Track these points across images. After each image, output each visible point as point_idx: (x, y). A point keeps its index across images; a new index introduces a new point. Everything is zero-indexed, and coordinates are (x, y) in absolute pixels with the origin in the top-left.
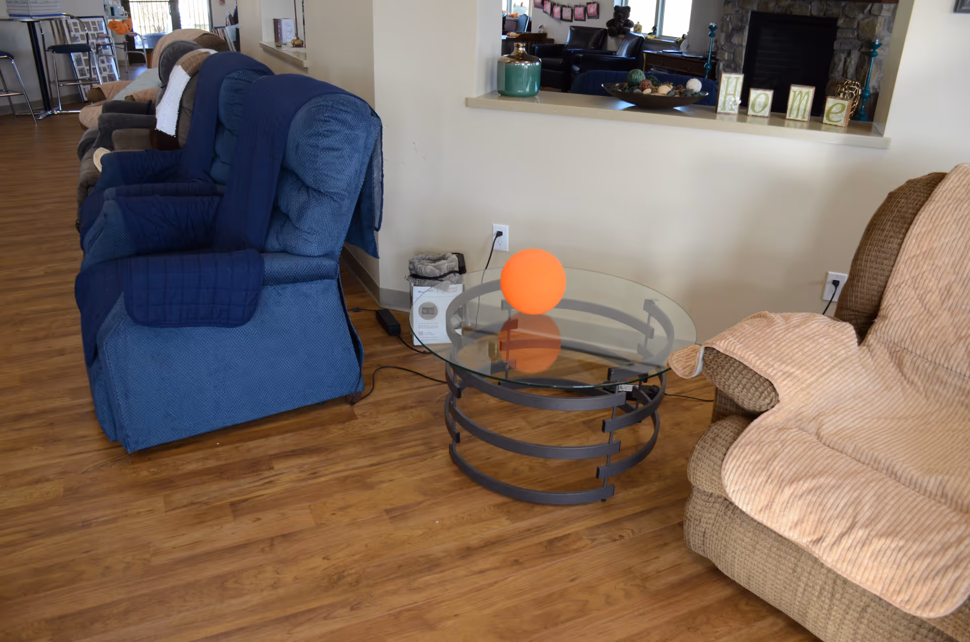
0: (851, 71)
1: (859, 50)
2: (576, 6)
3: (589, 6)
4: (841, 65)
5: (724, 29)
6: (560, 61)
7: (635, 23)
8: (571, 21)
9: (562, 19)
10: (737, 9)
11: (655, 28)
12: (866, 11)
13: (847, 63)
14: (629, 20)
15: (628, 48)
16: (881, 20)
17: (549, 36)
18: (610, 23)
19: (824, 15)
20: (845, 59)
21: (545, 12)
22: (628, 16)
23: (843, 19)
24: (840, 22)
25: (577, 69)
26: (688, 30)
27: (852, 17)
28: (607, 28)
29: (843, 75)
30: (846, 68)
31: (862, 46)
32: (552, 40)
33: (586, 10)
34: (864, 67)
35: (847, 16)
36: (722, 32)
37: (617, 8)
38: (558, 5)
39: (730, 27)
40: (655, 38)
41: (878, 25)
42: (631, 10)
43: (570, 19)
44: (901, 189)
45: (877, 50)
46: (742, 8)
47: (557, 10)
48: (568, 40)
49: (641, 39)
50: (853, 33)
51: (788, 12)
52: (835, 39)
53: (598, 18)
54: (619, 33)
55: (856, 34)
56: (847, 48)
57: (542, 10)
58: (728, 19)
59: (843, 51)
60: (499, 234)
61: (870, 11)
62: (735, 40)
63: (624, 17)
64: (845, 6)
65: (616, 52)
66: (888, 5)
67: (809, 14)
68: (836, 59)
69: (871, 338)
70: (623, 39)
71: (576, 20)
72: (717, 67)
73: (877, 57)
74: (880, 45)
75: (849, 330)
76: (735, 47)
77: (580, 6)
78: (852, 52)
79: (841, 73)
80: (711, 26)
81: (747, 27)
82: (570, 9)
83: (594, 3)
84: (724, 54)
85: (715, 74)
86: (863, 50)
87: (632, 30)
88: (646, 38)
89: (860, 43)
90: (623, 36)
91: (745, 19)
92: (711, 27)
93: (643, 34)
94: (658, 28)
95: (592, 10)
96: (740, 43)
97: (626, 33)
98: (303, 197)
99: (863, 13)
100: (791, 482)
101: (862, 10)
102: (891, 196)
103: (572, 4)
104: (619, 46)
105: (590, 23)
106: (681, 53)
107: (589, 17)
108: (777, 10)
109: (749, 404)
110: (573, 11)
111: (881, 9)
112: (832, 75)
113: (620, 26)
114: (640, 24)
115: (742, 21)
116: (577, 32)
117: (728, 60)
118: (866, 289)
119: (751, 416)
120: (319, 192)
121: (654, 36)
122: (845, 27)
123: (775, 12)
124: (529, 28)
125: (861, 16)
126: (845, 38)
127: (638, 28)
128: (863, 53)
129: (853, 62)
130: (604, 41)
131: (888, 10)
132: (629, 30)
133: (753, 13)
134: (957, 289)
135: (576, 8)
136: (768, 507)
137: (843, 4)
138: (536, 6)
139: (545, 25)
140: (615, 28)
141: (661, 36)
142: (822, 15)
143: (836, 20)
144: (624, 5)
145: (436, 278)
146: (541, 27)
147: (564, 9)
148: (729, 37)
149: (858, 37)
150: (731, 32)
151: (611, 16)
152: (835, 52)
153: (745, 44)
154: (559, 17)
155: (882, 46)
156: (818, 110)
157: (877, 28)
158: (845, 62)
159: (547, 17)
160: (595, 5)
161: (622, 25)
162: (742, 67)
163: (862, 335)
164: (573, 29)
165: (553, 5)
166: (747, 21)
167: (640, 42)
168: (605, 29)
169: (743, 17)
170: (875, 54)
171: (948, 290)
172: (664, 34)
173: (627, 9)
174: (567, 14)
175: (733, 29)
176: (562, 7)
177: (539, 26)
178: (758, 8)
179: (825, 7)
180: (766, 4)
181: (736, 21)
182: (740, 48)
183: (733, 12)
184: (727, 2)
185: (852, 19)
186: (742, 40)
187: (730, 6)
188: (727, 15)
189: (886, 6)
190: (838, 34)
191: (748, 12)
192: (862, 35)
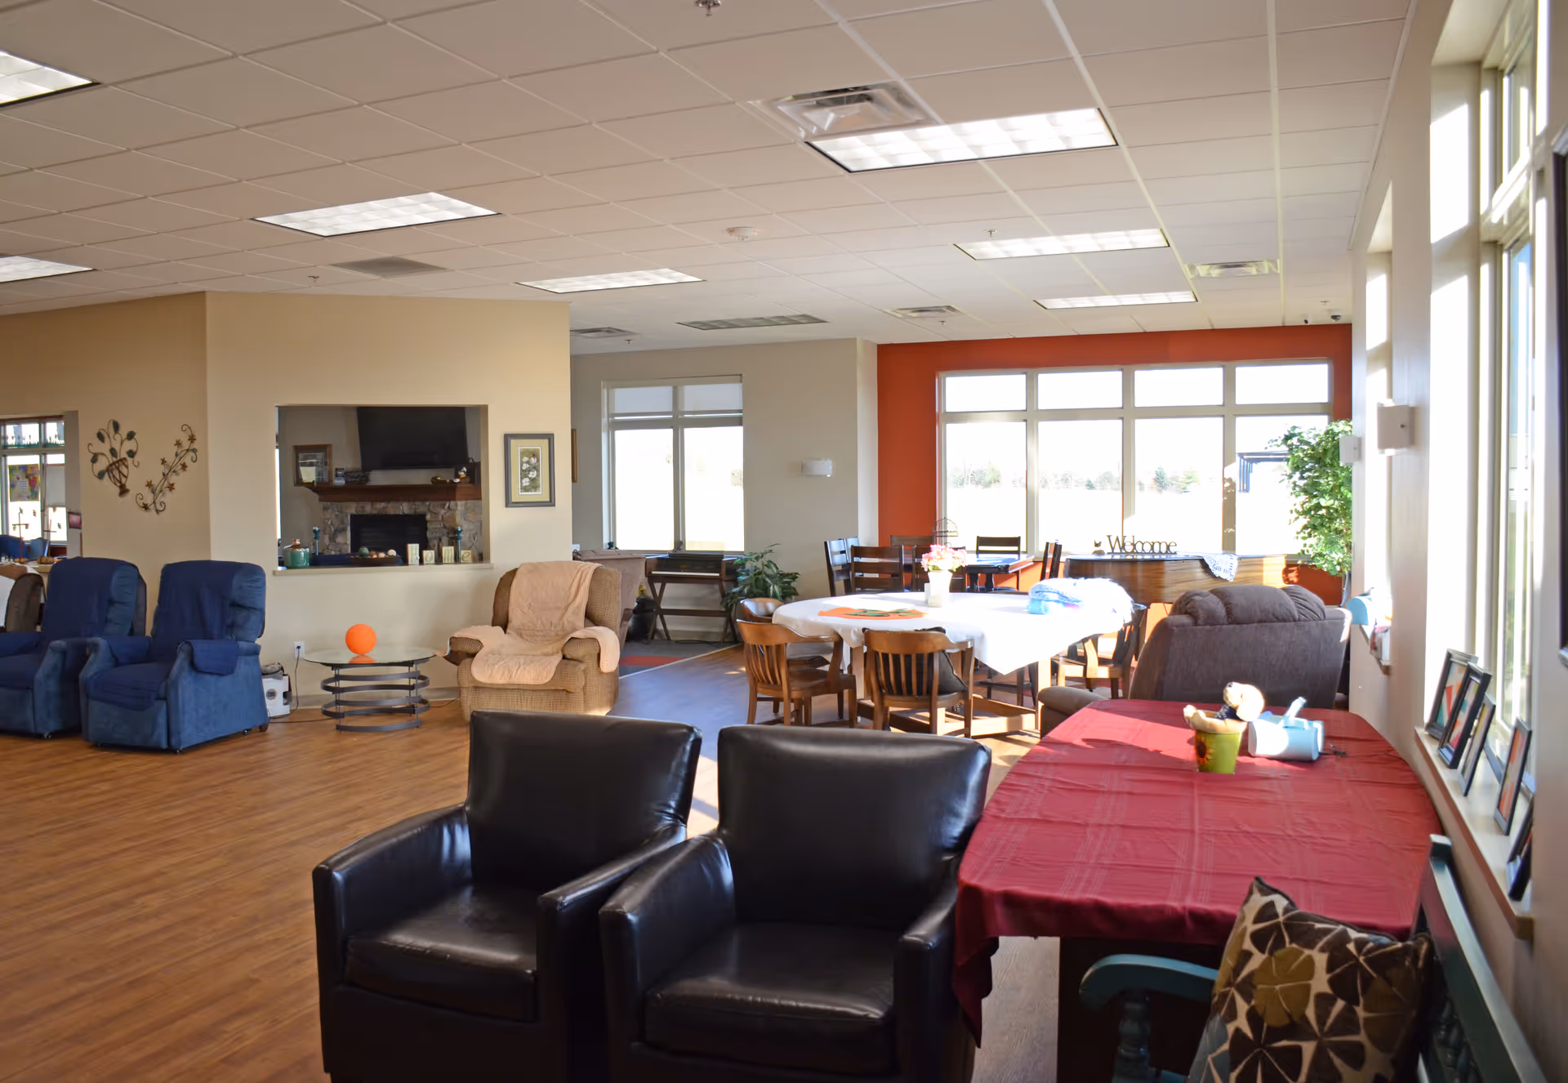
1: (448, 536)
5: (327, 532)
10: (337, 513)
12: (446, 507)
13: (441, 547)
16: (459, 513)
19: (414, 512)
20: (438, 543)
23: (429, 515)
24: (428, 517)
27: (436, 512)
30: (440, 550)
31: (448, 533)
35: (432, 512)
36: (326, 534)
39: (333, 529)
41: (457, 517)
44: (504, 576)
45: (461, 535)
46: (341, 512)
50: (440, 525)
51: (384, 513)
52: (427, 529)
55: (442, 524)
56: (438, 535)
58: (329, 523)
59: (435, 538)
60: (299, 647)
61: (449, 507)
62: (340, 539)
64: (430, 504)
67: (402, 513)
68: (431, 544)
69: (508, 631)
73: (462, 539)
74: (462, 530)
75: (499, 629)
76: (340, 546)
78: (442, 538)
81: (349, 528)
86: (450, 536)
89: (446, 531)
91: (345, 521)
92: (315, 531)
96: (344, 542)
98: (245, 613)
99: (444, 508)
100: (496, 664)
101: (443, 506)
102: (501, 579)
108: (375, 512)
109: (472, 650)
111: (456, 505)
115: (342, 523)
118: (501, 614)
119: (473, 655)
120: (255, 609)
122: (432, 520)
123: (372, 514)
125: (443, 512)
126: (434, 528)
128: (451, 538)
131: (462, 506)
133: (353, 516)
134: (532, 604)
136: (491, 675)
137: (428, 503)
142: (412, 513)
143: (424, 515)
145: (274, 673)
148: (332, 539)
149: (445, 527)
150: (334, 533)
153: (349, 542)
155: (463, 532)
156: (457, 559)
157: (457, 519)
163: (505, 628)
166: (347, 523)
169: (343, 519)
170: (460, 538)
171: (530, 604)
175: (336, 531)
178: (356, 511)
179: (413, 507)
180: (363, 507)
181: (337, 523)
182: (346, 546)
183: (333, 516)
184: (325, 509)
185: (436, 514)
186: (346, 539)
187: (330, 511)
188: (328, 520)
189: (459, 503)
190: (429, 525)
191: (347, 516)
192: (447, 525)
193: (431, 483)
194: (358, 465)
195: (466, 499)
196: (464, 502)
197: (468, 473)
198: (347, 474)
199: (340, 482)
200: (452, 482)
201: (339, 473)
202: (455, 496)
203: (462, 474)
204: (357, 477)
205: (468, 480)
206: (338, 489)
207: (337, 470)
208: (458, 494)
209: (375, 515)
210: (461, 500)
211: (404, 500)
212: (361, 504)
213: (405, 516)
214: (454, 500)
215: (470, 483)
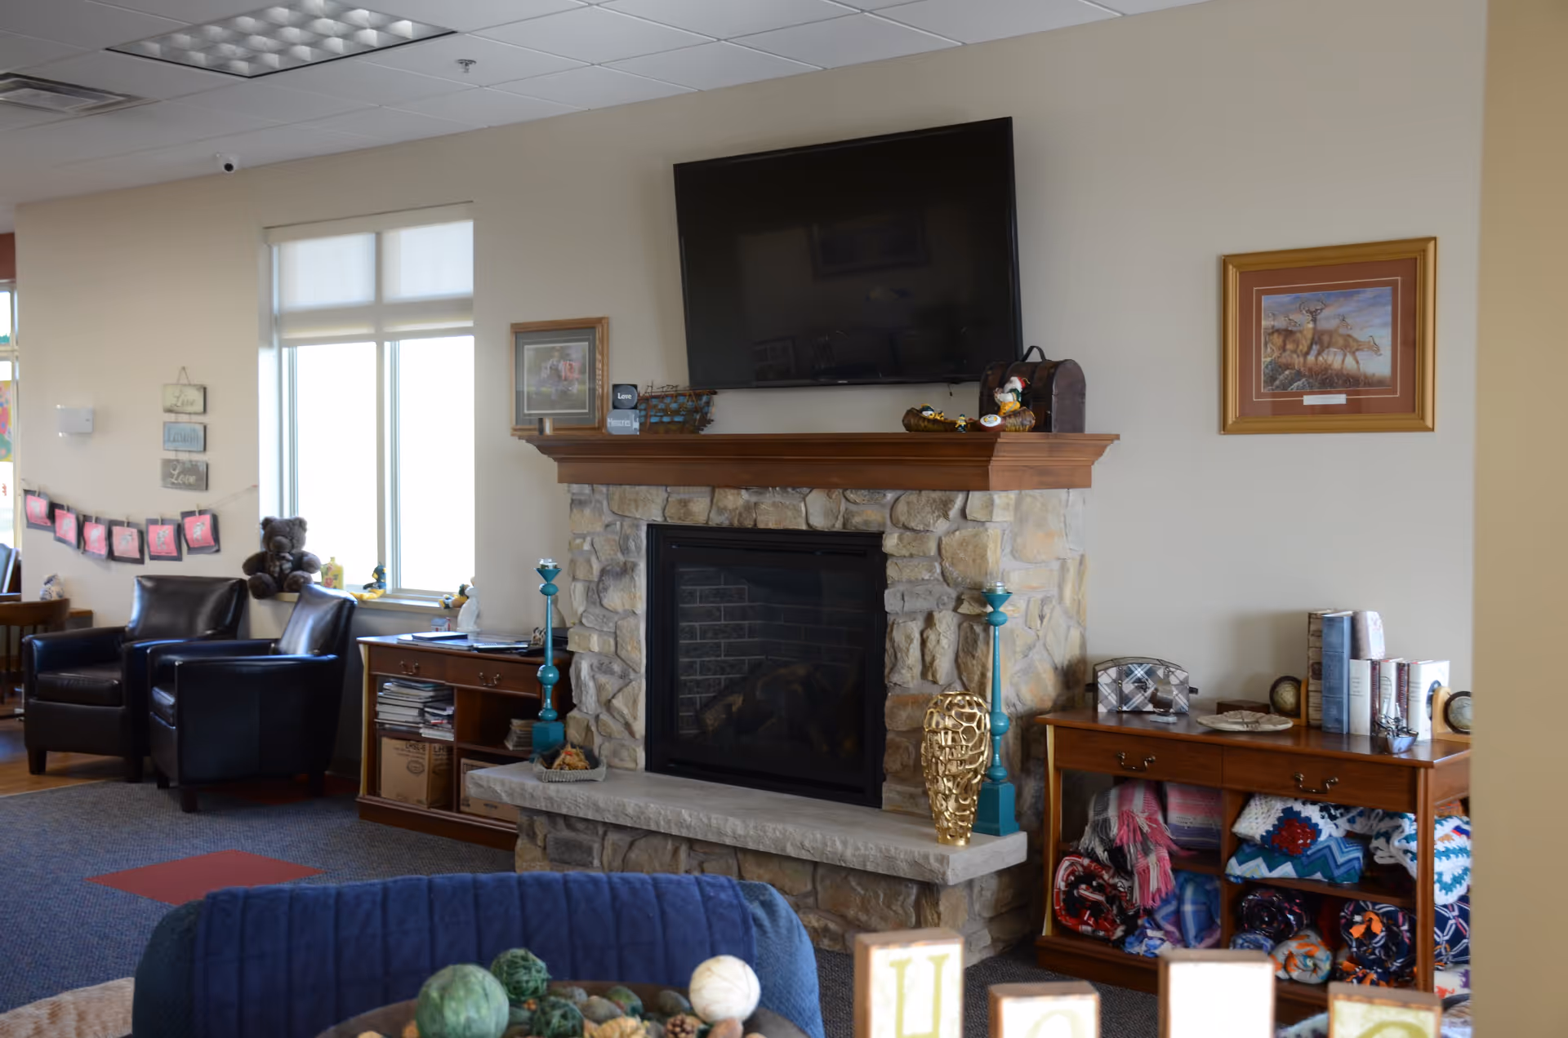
0: (944, 665)
1: (955, 610)
2: (154, 522)
3: (188, 520)
4: (914, 655)
5: (580, 574)
6: (114, 677)
7: (324, 560)
8: (141, 561)
9: (111, 555)
10: (608, 518)
11: (379, 572)
12: (954, 512)
13: (931, 644)
14: (303, 555)
15: (313, 630)
16: (993, 531)
17: (77, 604)
18: (255, 564)
19: (844, 525)
20: (922, 634)
21: (61, 540)
22: (301, 542)
23: (896, 535)
24: (890, 543)
25: (167, 699)
26: (472, 574)
27: (921, 527)
28: (246, 577)
29: (924, 675)
30: (928, 659)
31: (959, 601)
32: (86, 616)
33: (180, 530)
34: (979, 653)
35: (904, 527)
36: (574, 579)
37: (267, 523)
38: (98, 520)
39: (596, 567)
40: (384, 596)
41: (991, 546)
42: (308, 526)
43: (137, 556)
45: (1004, 609)
46: (621, 515)
47: (95, 533)
48: (135, 613)
49: (348, 605)
50: (931, 570)
51: (749, 524)
52: (885, 586)
53: (218, 551)
54: (281, 590)
55: (938, 570)
56: (921, 605)
57: (51, 535)
58: (587, 547)
59: (912, 615)
61: (963, 513)
62: (615, 598)
63: (293, 547)
64: (897, 500)
65: (277, 641)
66: (1003, 494)
67: (804, 527)
68: (898, 635)
70: (297, 603)
71: (153, 558)
72: (572, 671)
73: (1008, 624)
74: (1007, 594)
76: (616, 618)
77: (163, 522)
78: (936, 615)
79: (918, 669)
80: (543, 566)
81: (642, 566)
82: (135, 531)
83: (201, 512)
84: (588, 639)
85: (570, 690)
86: (965, 609)
87: (316, 577)
88: (360, 599)
89: (953, 593)
90: (294, 596)
91: (632, 545)
92: (543, 571)
93: (349, 586)
94: (388, 570)
95: (198, 530)
96: (627, 607)
97: (299, 587)
99: (946, 516)
101: (944, 508)
103: (140, 518)
104: (285, 625)
105: (194, 566)
106: (464, 637)
107: (191, 550)
108: (717, 520)
110: (142, 536)
111: (990, 505)
112: (895, 678)
113: (281, 570)
114: (338, 562)
115: (625, 550)
116: (159, 591)
117: (600, 654)
121: (381, 592)
122: (905, 552)
123: (712, 524)
124: (16, 584)
125: (941, 526)
126: (910, 581)
127: (333, 576)
128: (967, 617)
129: (944, 642)
130: (241, 609)
131: (1006, 507)
132: (308, 580)
133: (651, 527)
135: (152, 528)
137: (890, 496)
138: (31, 523)
139: (62, 575)
140: (267, 577)
141: (398, 591)
142: (838, 526)
143: (877, 537)
144: (287, 516)
146: (49, 581)
147: (116, 530)
148: (595, 593)
149: (945, 577)
150: (600, 580)
151: (254, 546)
152: (890, 619)
153: (641, 607)
154: (104, 551)
155: (1012, 597)
157: (989, 554)
158: (923, 643)
159: (69, 553)
160: (207, 519)
161: (287, 566)
162: (643, 670)
164: (149, 584)
165: (82, 523)
166: (638, 548)
167: (345, 612)
168: (241, 582)
169: (626, 538)
170: (1000, 619)
172: (405, 585)
173: (297, 527)
174: (126, 542)
175: (603, 572)
176: (110, 526)
177: (46, 577)
178: (662, 515)
179: (843, 508)
180: (684, 503)
181: (609, 552)
182: (632, 620)
183: (599, 528)
184: (577, 503)
185: (919, 534)
186: (633, 598)
187: (587, 511)
188: (584, 537)
189: (1001, 498)
190: (891, 571)
191: (637, 527)
192: (955, 573)
193: (903, 430)
194: (680, 378)
195: (1020, 486)
196: (1012, 495)
197: (1025, 398)
198: (644, 403)
199: (624, 424)
200: (975, 426)
201: (622, 397)
202: (986, 475)
203: (1008, 401)
204: (676, 412)
205: (1030, 419)
206: (622, 447)
207: (616, 387)
208: (997, 465)
209: (719, 529)
210: (1006, 488)
211: (812, 487)
212: (683, 493)
213: (813, 534)
214: (985, 487)
215: (1034, 429)
